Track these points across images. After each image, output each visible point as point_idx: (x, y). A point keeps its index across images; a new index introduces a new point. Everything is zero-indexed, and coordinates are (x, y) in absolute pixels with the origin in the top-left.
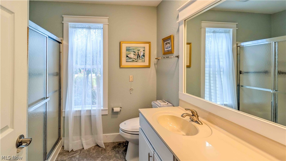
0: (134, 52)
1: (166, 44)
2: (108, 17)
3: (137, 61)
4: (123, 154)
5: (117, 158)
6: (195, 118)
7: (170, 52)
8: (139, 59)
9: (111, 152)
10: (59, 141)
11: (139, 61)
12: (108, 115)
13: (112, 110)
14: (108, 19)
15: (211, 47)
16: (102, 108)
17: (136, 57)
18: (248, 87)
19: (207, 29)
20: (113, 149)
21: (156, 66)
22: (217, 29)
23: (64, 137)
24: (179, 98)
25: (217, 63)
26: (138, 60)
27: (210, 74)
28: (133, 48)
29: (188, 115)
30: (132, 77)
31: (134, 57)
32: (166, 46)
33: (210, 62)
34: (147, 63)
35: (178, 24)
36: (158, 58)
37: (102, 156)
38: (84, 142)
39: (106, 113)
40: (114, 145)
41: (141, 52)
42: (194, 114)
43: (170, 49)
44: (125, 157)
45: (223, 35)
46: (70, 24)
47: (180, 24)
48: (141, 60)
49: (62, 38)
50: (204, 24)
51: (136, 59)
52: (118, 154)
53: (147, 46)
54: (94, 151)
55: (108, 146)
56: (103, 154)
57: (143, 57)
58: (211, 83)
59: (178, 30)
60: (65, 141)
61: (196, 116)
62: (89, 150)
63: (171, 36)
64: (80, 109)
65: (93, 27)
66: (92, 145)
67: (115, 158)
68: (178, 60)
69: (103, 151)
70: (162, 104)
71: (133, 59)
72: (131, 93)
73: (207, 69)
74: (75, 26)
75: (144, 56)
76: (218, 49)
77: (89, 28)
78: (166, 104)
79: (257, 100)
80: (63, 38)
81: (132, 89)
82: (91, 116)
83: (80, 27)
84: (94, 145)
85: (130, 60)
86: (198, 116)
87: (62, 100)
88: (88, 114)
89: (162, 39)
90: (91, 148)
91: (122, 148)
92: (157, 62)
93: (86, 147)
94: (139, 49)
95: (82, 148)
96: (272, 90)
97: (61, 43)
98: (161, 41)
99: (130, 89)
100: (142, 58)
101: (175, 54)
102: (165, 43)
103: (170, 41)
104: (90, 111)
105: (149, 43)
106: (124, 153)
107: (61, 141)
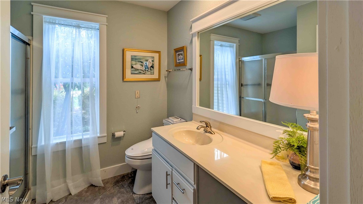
0: (142, 62)
1: (179, 55)
2: (107, 16)
3: (144, 74)
4: (129, 187)
5: (122, 194)
6: (209, 129)
7: (183, 64)
8: (148, 71)
9: (112, 189)
10: (26, 193)
11: (148, 74)
12: (106, 143)
13: (113, 135)
14: (107, 17)
15: (218, 59)
16: (99, 135)
17: (143, 68)
18: (247, 98)
19: (216, 42)
20: (115, 185)
21: (167, 79)
22: (224, 43)
23: (36, 185)
24: (193, 112)
25: (223, 77)
26: (146, 72)
27: (218, 87)
28: (140, 57)
29: (202, 127)
30: (139, 93)
31: (142, 69)
32: (178, 57)
33: (218, 75)
34: (156, 76)
35: (191, 35)
36: (169, 70)
37: (100, 197)
38: (71, 185)
39: (105, 140)
40: (116, 179)
41: (150, 63)
42: (207, 125)
43: (183, 60)
44: (133, 189)
45: (228, 49)
46: (46, 18)
47: (193, 35)
48: (150, 73)
49: (31, 37)
50: (213, 36)
51: (143, 71)
52: (123, 188)
53: (156, 56)
54: (88, 194)
55: (107, 183)
56: (101, 194)
57: (152, 69)
58: (219, 102)
59: (191, 42)
60: (37, 191)
61: (209, 126)
62: (79, 195)
63: (184, 47)
64: (65, 140)
65: (83, 26)
66: (84, 186)
67: (119, 194)
68: (191, 73)
69: (101, 190)
70: (175, 120)
71: (140, 71)
72: (137, 113)
73: (215, 82)
74: (54, 22)
75: (153, 67)
76: (224, 62)
77: (78, 27)
78: (179, 120)
79: (253, 110)
80: (33, 36)
81: (138, 107)
82: (81, 148)
83: (62, 24)
84: (87, 186)
85: (136, 72)
86: (211, 127)
87: (31, 130)
88: (78, 146)
89: (174, 49)
90: (83, 190)
91: (127, 180)
92: (168, 75)
93: (74, 192)
94: (147, 58)
95: (67, 194)
96: (263, 99)
97: (29, 45)
98: (173, 52)
99: (137, 108)
100: (150, 70)
101: (188, 66)
102: (177, 54)
103: (183, 52)
104: (80, 140)
105: (159, 52)
106: (130, 185)
107: (30, 193)
